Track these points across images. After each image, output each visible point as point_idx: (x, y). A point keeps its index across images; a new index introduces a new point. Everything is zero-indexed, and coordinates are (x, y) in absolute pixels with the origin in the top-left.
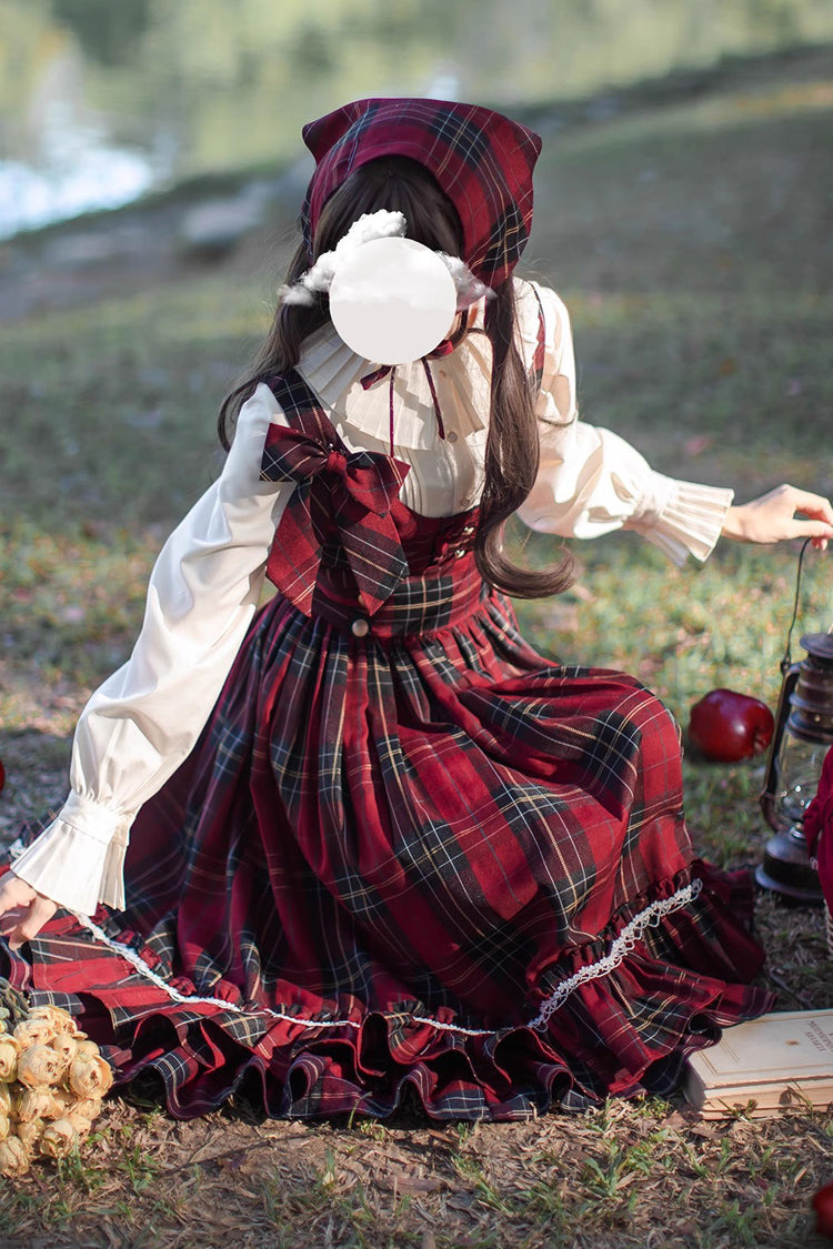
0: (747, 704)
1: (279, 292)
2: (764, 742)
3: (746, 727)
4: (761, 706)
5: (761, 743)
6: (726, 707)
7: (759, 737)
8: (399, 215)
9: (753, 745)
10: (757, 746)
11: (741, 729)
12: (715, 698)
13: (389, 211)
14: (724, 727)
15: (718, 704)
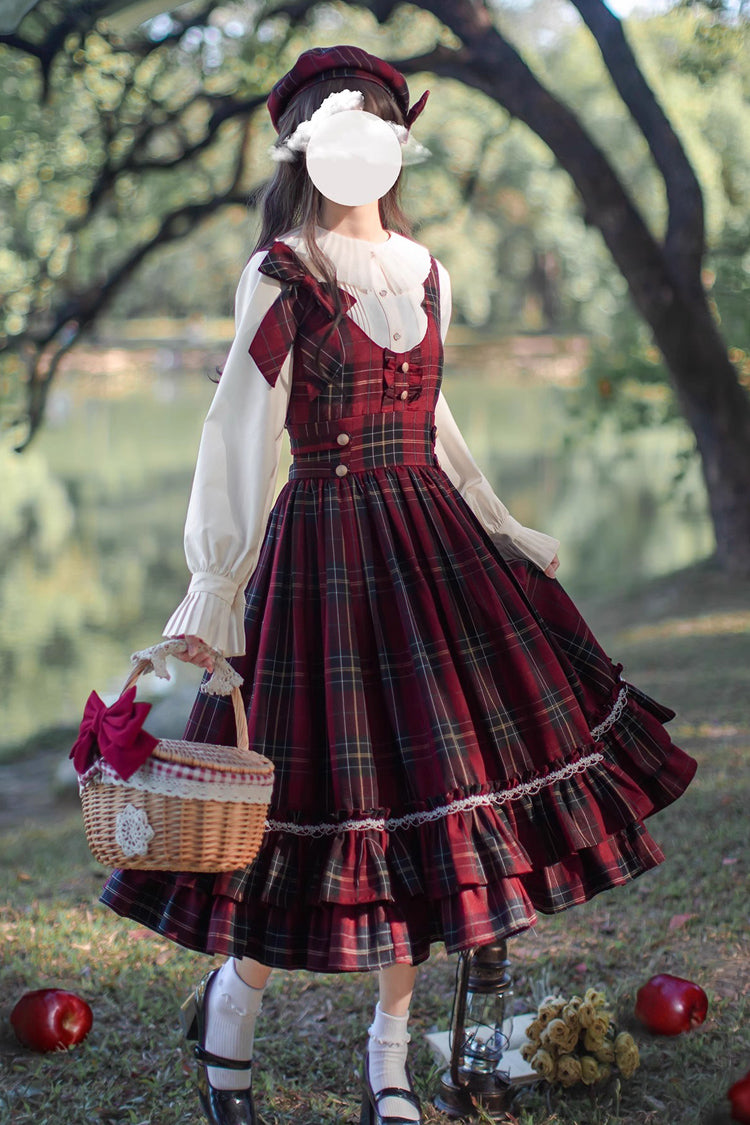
0: (684, 987)
1: (269, 151)
2: (700, 1019)
3: (684, 1006)
4: (696, 988)
5: (696, 1019)
6: (667, 989)
7: (695, 1015)
8: (359, 93)
9: (690, 1021)
10: (694, 1022)
11: (679, 1007)
12: (657, 981)
13: (351, 90)
14: (664, 1006)
15: (660, 986)
